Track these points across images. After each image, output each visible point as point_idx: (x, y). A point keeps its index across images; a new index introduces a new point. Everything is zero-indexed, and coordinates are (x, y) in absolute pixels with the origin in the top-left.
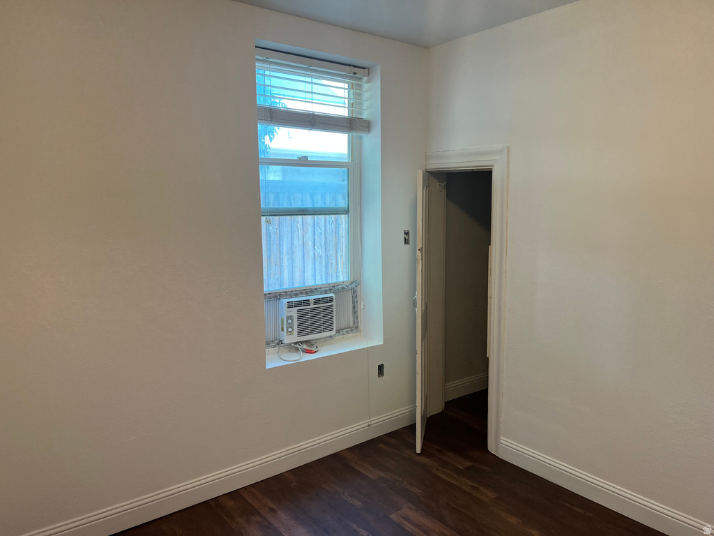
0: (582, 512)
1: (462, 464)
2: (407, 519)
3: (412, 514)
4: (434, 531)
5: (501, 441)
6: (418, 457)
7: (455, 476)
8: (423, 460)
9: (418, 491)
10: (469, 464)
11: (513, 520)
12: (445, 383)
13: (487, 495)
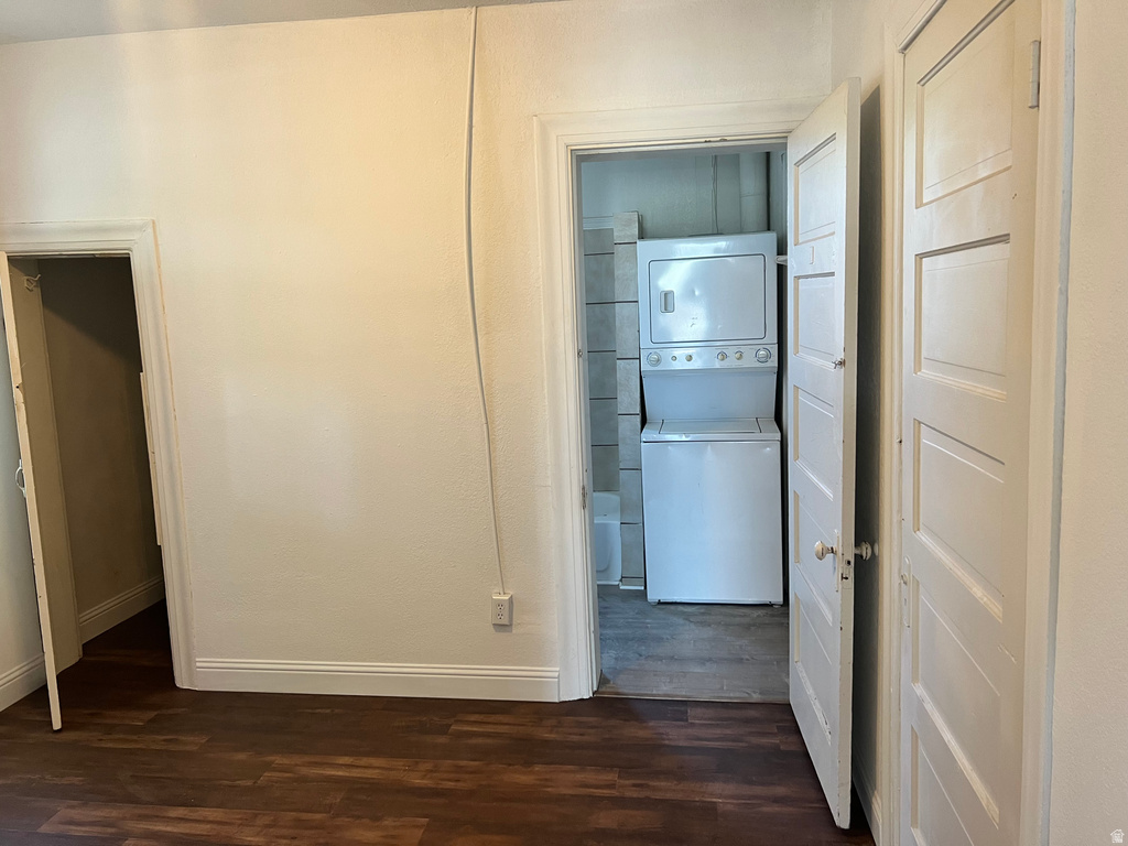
0: (328, 711)
1: (139, 718)
2: (71, 822)
3: (76, 814)
4: (124, 818)
5: (198, 664)
6: (58, 736)
7: (135, 737)
8: (70, 736)
9: (76, 780)
10: (152, 714)
11: (242, 756)
12: (79, 613)
13: (192, 742)
